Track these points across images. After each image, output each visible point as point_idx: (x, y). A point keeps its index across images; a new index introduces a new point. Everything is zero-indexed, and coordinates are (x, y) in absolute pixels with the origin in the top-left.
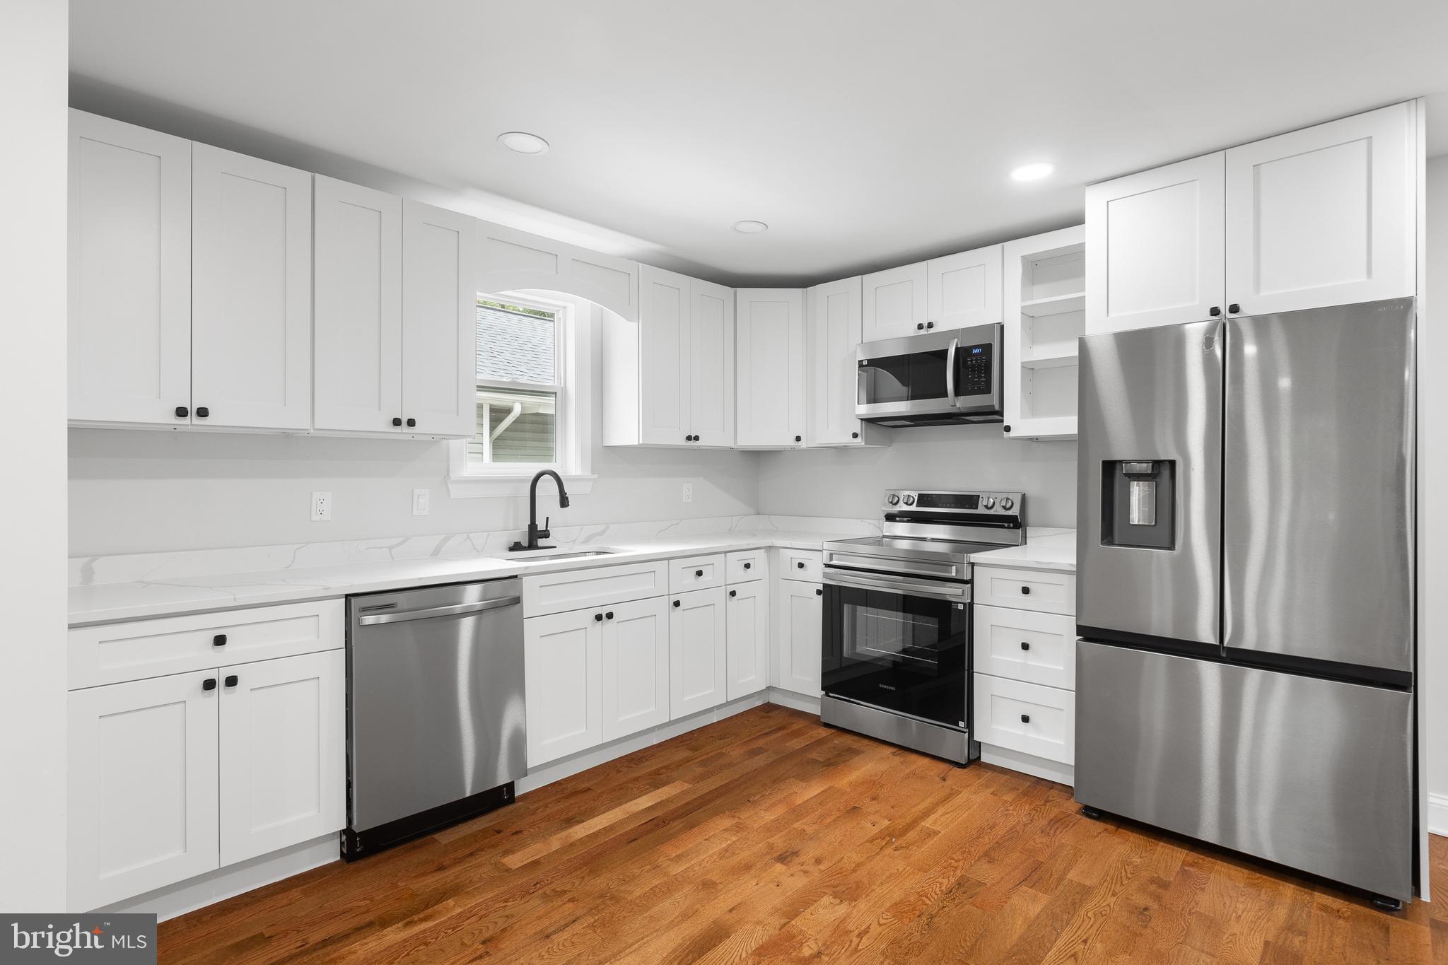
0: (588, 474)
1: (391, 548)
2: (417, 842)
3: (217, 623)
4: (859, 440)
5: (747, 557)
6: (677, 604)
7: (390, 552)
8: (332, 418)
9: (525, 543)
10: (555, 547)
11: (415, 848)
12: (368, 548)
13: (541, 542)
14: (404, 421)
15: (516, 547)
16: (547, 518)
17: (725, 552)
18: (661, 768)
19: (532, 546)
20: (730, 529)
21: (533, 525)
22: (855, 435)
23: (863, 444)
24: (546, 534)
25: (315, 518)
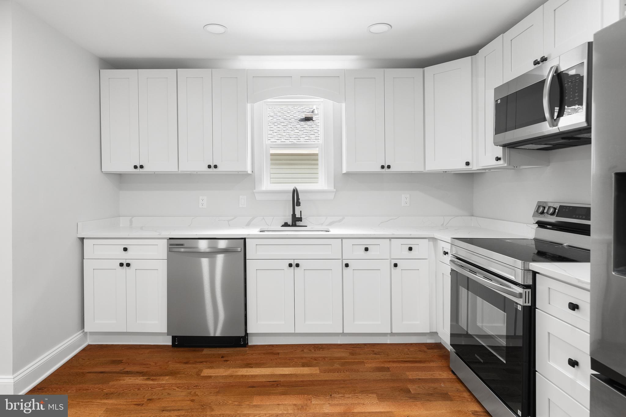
0: (332, 188)
1: (228, 221)
2: (197, 349)
3: (125, 243)
4: (501, 162)
5: (411, 242)
6: (347, 265)
7: (228, 222)
8: (187, 167)
9: (290, 222)
10: (307, 226)
11: (194, 351)
12: (219, 220)
13: (298, 223)
14: (212, 166)
15: (286, 225)
16: (301, 211)
17: (390, 238)
18: (320, 357)
19: (294, 225)
20: (443, 225)
21: (294, 215)
22: (498, 159)
23: (506, 165)
24: (300, 219)
25: (201, 206)
